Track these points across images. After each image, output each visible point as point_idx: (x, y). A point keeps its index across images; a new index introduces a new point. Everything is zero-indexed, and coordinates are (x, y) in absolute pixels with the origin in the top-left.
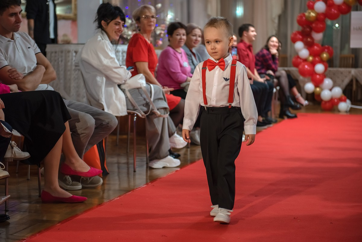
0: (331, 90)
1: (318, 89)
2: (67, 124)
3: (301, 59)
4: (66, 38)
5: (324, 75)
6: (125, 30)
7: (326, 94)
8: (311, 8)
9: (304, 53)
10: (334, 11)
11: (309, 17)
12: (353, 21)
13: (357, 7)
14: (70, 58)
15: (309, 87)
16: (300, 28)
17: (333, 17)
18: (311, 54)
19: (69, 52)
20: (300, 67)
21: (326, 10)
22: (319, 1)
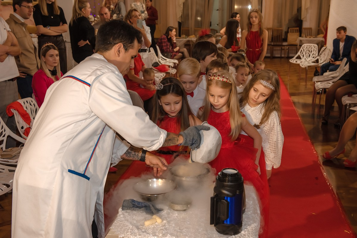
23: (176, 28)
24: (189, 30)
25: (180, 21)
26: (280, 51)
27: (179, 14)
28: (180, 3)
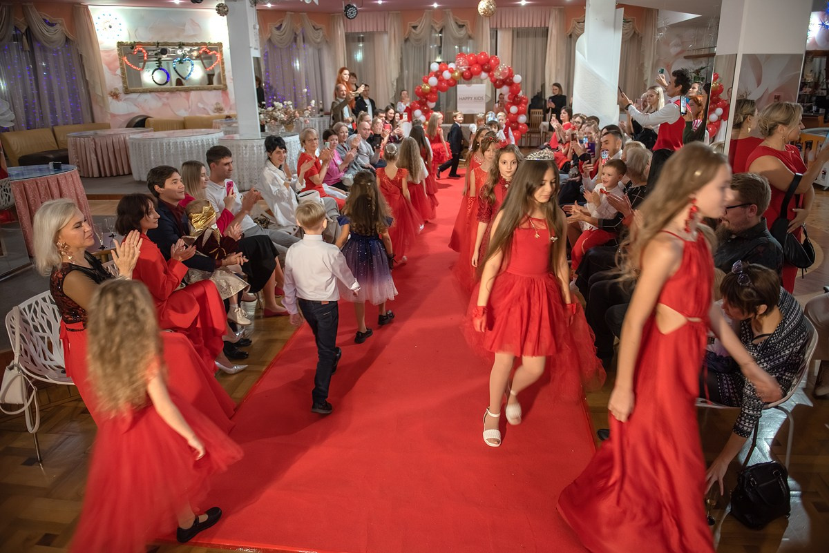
2: (277, 259)
4: (218, 106)
6: (278, 113)
8: (427, 82)
9: (422, 119)
10: (444, 85)
11: (425, 89)
12: (459, 92)
13: (462, 80)
14: (241, 151)
16: (418, 98)
17: (444, 90)
19: (239, 146)
21: (438, 84)
22: (431, 76)
25: (393, 103)
28: (393, 80)
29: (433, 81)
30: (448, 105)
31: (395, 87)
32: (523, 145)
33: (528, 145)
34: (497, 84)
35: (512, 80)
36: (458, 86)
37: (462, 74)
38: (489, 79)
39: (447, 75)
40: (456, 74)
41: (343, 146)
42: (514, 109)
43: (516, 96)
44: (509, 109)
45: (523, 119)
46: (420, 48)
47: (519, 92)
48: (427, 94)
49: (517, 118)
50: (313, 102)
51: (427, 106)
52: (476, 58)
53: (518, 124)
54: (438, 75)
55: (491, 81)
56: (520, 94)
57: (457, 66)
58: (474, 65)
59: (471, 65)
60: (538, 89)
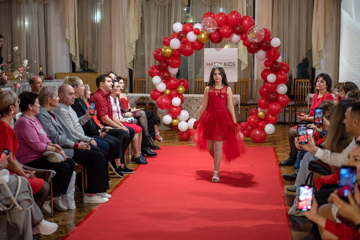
0: (187, 121)
1: (175, 121)
3: (158, 92)
5: (180, 108)
7: (183, 126)
8: (167, 44)
9: (161, 86)
10: (188, 48)
11: (166, 53)
12: (205, 58)
13: (209, 43)
15: (167, 119)
16: (158, 63)
17: (189, 53)
18: (167, 88)
20: (158, 100)
21: (181, 47)
22: (173, 37)
23: (127, 78)
24: (145, 81)
25: (132, 68)
26: (284, 113)
27: (130, 58)
28: (131, 42)
29: (175, 43)
30: (197, 72)
31: (134, 50)
32: (287, 120)
33: (293, 120)
34: (252, 48)
35: (270, 44)
36: (205, 49)
37: (210, 36)
38: (241, 42)
39: (191, 37)
40: (203, 36)
41: (49, 112)
42: (271, 78)
43: (275, 63)
44: (267, 76)
45: (282, 89)
46: (165, 7)
47: (278, 58)
48: (168, 58)
49: (275, 88)
50: (26, 62)
51: (168, 73)
52: (226, 17)
53: (278, 95)
54: (182, 36)
55: (245, 44)
56: (280, 60)
57: (204, 26)
58: (224, 26)
59: (220, 25)
60: (303, 55)
